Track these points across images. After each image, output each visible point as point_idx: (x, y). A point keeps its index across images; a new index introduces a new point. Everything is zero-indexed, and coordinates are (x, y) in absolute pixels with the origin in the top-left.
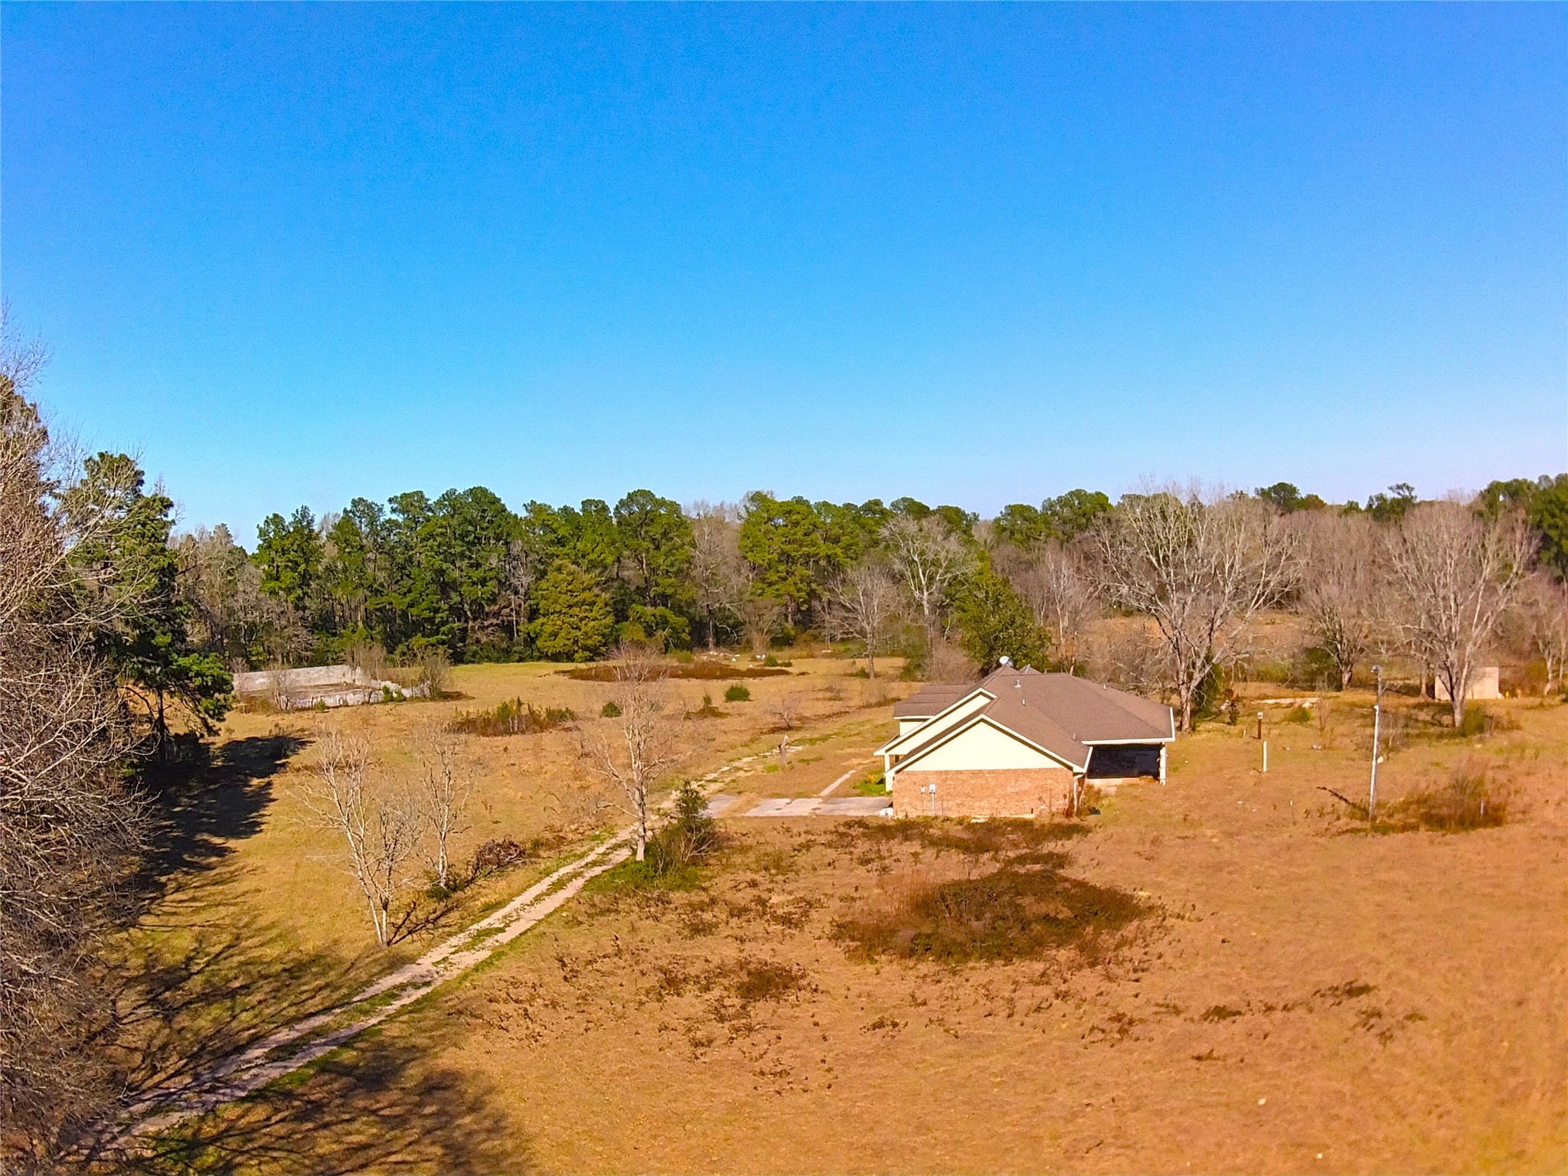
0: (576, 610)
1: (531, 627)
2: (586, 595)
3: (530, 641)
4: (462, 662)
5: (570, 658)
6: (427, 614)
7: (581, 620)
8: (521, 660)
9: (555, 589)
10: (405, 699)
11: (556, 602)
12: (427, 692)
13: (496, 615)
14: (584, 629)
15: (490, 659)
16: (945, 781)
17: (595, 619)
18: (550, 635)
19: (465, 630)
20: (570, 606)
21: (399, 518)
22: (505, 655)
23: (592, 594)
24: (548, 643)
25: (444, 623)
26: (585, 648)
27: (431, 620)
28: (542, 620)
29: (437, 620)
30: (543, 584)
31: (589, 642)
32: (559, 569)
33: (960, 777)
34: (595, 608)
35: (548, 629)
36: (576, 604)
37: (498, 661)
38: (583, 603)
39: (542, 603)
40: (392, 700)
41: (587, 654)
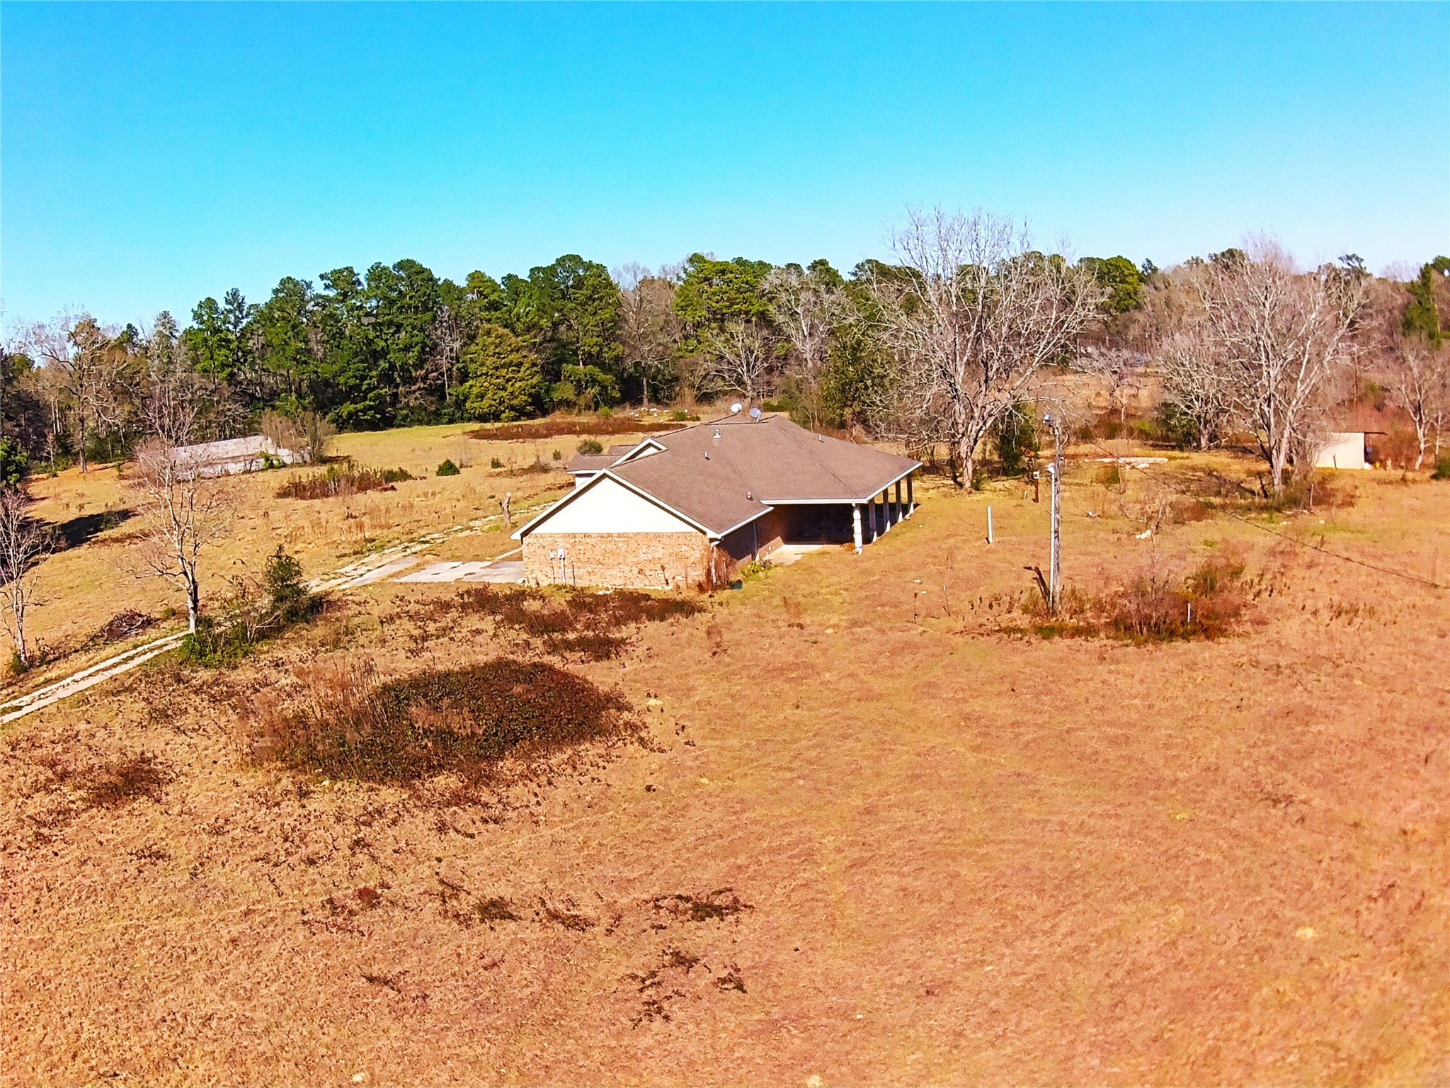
0: (504, 371)
1: (461, 389)
2: (514, 357)
3: (460, 403)
4: (391, 426)
5: (497, 418)
6: (352, 382)
7: (508, 381)
8: (451, 422)
9: (483, 355)
10: (285, 466)
11: (482, 365)
12: (307, 457)
13: (424, 379)
14: (510, 389)
15: (420, 423)
16: (574, 544)
17: (522, 379)
18: (477, 397)
19: (395, 395)
20: (497, 368)
21: (332, 293)
22: (434, 418)
23: (519, 355)
24: (475, 405)
25: (370, 389)
26: (512, 408)
27: (357, 387)
28: (470, 382)
29: (364, 387)
30: (473, 348)
31: (515, 402)
32: (488, 333)
33: (589, 540)
34: (523, 369)
35: (475, 391)
36: (503, 366)
37: (428, 424)
38: (511, 364)
39: (472, 367)
40: (272, 466)
41: (513, 413)
